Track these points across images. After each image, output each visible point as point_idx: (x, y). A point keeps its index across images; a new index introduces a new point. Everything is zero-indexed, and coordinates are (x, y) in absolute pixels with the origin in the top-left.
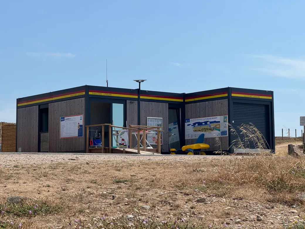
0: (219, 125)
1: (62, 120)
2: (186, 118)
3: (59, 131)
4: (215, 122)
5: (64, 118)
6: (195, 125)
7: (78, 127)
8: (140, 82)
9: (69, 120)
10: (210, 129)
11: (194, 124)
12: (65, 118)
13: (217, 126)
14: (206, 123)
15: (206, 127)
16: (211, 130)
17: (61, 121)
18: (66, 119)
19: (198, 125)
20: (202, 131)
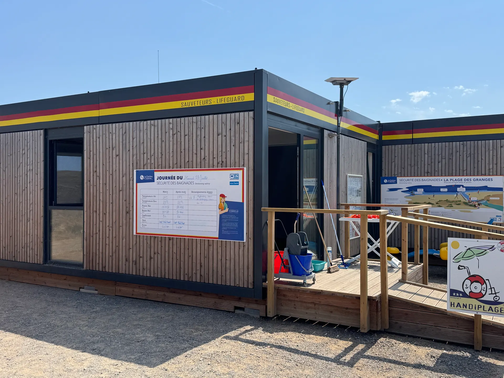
0: (501, 196)
1: (142, 177)
2: (385, 173)
3: (128, 212)
4: (485, 188)
5: (152, 173)
6: (416, 191)
7: (221, 208)
8: (342, 85)
9: (176, 180)
10: (466, 204)
11: (412, 190)
12: (157, 174)
13: (491, 198)
14: (452, 189)
15: (452, 197)
16: (471, 206)
17: (139, 181)
18: (160, 178)
19: (426, 191)
20: (440, 206)
